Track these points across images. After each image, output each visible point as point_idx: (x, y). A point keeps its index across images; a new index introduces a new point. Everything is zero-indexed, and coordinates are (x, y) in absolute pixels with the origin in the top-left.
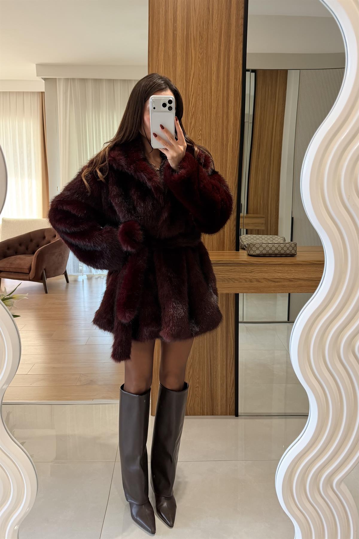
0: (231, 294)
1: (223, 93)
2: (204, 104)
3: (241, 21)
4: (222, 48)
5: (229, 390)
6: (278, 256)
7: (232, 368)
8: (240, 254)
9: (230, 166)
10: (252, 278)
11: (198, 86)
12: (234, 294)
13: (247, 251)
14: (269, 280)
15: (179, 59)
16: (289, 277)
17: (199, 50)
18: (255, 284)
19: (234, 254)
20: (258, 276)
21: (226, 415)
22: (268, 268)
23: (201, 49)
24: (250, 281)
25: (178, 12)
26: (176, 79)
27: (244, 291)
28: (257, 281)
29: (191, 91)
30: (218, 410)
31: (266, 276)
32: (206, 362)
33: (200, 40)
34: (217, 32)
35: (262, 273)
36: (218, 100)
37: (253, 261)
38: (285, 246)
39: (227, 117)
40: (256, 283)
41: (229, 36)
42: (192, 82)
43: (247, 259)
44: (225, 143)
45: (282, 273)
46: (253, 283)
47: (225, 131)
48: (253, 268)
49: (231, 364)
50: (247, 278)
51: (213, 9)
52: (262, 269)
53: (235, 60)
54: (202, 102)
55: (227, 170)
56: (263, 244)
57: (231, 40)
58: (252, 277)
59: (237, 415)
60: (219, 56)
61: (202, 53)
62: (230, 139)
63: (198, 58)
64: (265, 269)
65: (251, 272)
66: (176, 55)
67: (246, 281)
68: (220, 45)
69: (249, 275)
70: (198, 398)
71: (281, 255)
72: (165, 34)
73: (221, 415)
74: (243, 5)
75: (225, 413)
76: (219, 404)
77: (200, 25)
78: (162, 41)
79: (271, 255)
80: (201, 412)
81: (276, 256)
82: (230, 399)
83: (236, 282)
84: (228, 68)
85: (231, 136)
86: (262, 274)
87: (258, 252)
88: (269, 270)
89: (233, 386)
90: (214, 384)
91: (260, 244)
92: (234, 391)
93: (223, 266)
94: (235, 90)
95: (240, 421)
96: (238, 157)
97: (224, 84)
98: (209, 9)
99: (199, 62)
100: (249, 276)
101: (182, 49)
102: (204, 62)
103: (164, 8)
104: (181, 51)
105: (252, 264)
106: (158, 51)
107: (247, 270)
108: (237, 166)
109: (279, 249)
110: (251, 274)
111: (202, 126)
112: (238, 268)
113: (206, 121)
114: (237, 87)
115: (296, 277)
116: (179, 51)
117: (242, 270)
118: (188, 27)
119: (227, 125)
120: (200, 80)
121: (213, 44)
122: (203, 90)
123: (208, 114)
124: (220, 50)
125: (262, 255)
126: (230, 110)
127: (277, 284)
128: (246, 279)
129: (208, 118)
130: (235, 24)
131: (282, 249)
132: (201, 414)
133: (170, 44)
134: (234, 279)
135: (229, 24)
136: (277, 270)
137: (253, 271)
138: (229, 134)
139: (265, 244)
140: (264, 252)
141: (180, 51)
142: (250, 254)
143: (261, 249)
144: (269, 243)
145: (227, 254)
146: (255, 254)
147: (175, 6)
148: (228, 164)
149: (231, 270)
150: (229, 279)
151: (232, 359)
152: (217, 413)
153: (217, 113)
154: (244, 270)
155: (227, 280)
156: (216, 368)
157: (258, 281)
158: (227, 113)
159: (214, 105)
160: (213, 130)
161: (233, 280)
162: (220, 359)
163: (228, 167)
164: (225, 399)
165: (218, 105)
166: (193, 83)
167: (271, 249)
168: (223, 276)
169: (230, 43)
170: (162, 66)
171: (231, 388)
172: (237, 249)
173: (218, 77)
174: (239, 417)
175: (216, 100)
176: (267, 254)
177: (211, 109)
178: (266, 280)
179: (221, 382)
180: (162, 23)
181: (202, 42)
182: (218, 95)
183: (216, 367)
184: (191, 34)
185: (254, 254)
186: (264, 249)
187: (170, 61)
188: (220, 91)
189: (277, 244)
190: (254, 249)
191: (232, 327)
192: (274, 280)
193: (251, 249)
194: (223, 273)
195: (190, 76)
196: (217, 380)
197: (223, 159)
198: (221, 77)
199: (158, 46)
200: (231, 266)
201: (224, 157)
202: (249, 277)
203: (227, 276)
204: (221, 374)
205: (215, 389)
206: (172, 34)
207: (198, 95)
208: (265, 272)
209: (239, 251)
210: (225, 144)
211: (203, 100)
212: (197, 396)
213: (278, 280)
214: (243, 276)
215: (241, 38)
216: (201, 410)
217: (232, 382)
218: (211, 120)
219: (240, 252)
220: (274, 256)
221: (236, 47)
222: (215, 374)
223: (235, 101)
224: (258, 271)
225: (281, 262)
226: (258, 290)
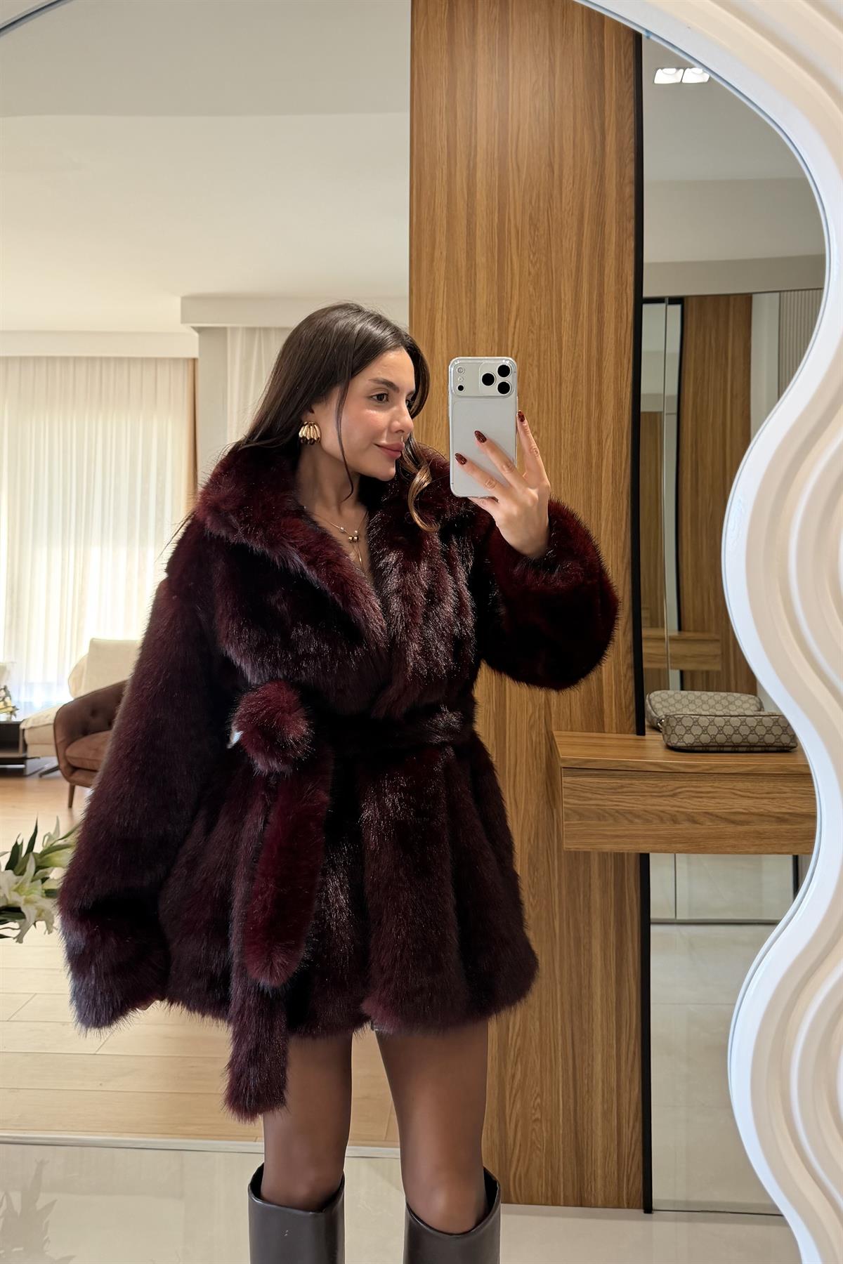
0: (628, 854)
1: (589, 350)
2: (542, 375)
3: (629, 190)
4: (586, 251)
5: (626, 1132)
6: (740, 749)
7: (633, 1066)
8: (648, 743)
9: (608, 515)
10: (678, 812)
11: (528, 335)
12: (637, 854)
13: (663, 736)
14: (717, 816)
15: (482, 276)
16: (777, 810)
17: (529, 257)
18: (685, 827)
19: (632, 743)
20: (691, 805)
21: (619, 1207)
22: (716, 785)
23: (534, 256)
24: (673, 820)
25: (479, 175)
26: (475, 321)
27: (658, 846)
28: (689, 820)
29: (513, 346)
30: (595, 1190)
31: (711, 805)
32: (560, 1048)
33: (530, 233)
34: (572, 214)
35: (701, 797)
36: (577, 367)
37: (680, 765)
38: (760, 723)
39: (600, 402)
40: (687, 825)
41: (600, 223)
42: (515, 327)
43: (664, 759)
44: (594, 461)
45: (752, 797)
46: (678, 826)
47: (593, 434)
48: (678, 784)
49: (631, 1055)
50: (663, 812)
51: (561, 166)
52: (700, 787)
53: (618, 276)
54: (539, 370)
55: (601, 525)
56: (701, 718)
57: (607, 231)
58: (676, 809)
59: (648, 1208)
60: (579, 269)
61: (536, 262)
62: (606, 453)
63: (527, 274)
64: (706, 786)
65: (674, 795)
66: (475, 269)
67: (662, 820)
68: (580, 244)
69: (666, 802)
70: (538, 1152)
71: (751, 749)
72: (448, 223)
73: (605, 1207)
74: (632, 155)
75: (616, 1202)
76: (599, 1172)
77: (531, 202)
78: (441, 238)
79: (722, 749)
80: (549, 1194)
81: (735, 749)
82: (628, 1159)
83: (637, 820)
84: (601, 295)
85: (608, 445)
86: (700, 800)
87: (689, 740)
88: (719, 790)
89: (637, 1119)
90: (583, 1113)
91: (693, 717)
92: (641, 1138)
93: (597, 776)
94: (618, 342)
95: (658, 1228)
96: (628, 493)
97: (590, 331)
98: (551, 165)
99: (529, 284)
100: (668, 805)
101: (489, 254)
102: (543, 284)
103: (445, 167)
104: (487, 260)
105: (674, 774)
106: (432, 260)
107: (664, 789)
108: (627, 514)
109: (744, 731)
110: (674, 801)
111: (538, 423)
112: (639, 784)
113: (548, 413)
114: (623, 332)
115: (799, 810)
116: (481, 259)
117: (651, 789)
118: (502, 208)
119: (600, 418)
120: (532, 323)
121: (562, 241)
122: (540, 345)
123: (554, 394)
124: (579, 255)
125: (701, 749)
126: (605, 387)
127: (741, 828)
128: (662, 814)
129: (554, 406)
130: (614, 194)
131: (753, 730)
132: (550, 1202)
133: (461, 244)
134: (630, 812)
135: (601, 196)
136: (739, 790)
137: (680, 793)
138: (604, 441)
139: (704, 718)
140: (705, 739)
141: (484, 260)
142: (669, 744)
143: (697, 731)
144: (716, 716)
145: (614, 742)
146: (684, 745)
147: (471, 163)
148: (602, 511)
149: (622, 787)
150: (617, 811)
151: (633, 1042)
152: (593, 1201)
153: (574, 395)
154: (657, 789)
155: (612, 816)
156: (589, 1064)
157: (692, 819)
158: (600, 392)
159: (568, 376)
160: (565, 431)
161: (628, 815)
162: (599, 1038)
163: (604, 516)
164: (615, 1157)
165: (576, 377)
166: (517, 330)
167: (720, 730)
168: (600, 802)
169: (604, 239)
170: (441, 291)
171: (631, 1124)
172: (641, 731)
173: (576, 316)
174: (655, 1214)
175: (572, 364)
176: (711, 744)
177: (561, 384)
178: (711, 817)
179: (603, 1106)
180: (441, 198)
181: (536, 239)
182: (576, 355)
183: (590, 1062)
184: (509, 220)
185: (679, 744)
186: (705, 730)
187: (461, 281)
188: (582, 345)
189: (736, 718)
190: (680, 730)
191: (633, 948)
192: (732, 817)
193: (673, 729)
194: (599, 797)
195: (510, 313)
196: (592, 1100)
197: (590, 498)
198: (583, 315)
199: (433, 248)
200: (620, 777)
201: (593, 494)
202: (669, 808)
203: (610, 803)
204: (603, 1082)
205: (586, 1127)
206: (464, 222)
207: (529, 356)
208: (709, 795)
209: (644, 734)
210: (594, 465)
211: (542, 365)
212: (537, 1147)
213: (742, 818)
214: (654, 805)
215: (631, 226)
216: (549, 1189)
217: (633, 1107)
218: (560, 409)
219: (647, 737)
220: (729, 749)
221: (620, 246)
222: (586, 1082)
223: (618, 364)
224: (691, 794)
225: (749, 768)
226: (695, 845)
